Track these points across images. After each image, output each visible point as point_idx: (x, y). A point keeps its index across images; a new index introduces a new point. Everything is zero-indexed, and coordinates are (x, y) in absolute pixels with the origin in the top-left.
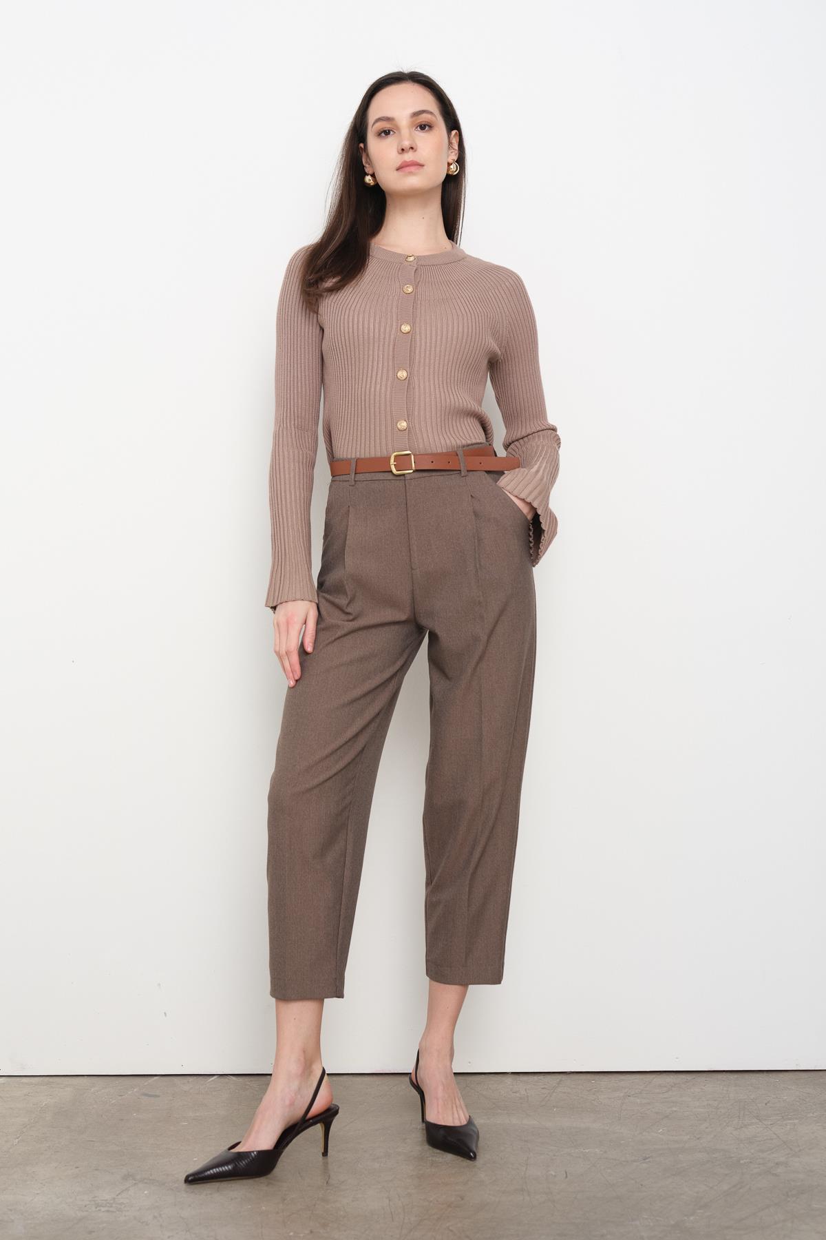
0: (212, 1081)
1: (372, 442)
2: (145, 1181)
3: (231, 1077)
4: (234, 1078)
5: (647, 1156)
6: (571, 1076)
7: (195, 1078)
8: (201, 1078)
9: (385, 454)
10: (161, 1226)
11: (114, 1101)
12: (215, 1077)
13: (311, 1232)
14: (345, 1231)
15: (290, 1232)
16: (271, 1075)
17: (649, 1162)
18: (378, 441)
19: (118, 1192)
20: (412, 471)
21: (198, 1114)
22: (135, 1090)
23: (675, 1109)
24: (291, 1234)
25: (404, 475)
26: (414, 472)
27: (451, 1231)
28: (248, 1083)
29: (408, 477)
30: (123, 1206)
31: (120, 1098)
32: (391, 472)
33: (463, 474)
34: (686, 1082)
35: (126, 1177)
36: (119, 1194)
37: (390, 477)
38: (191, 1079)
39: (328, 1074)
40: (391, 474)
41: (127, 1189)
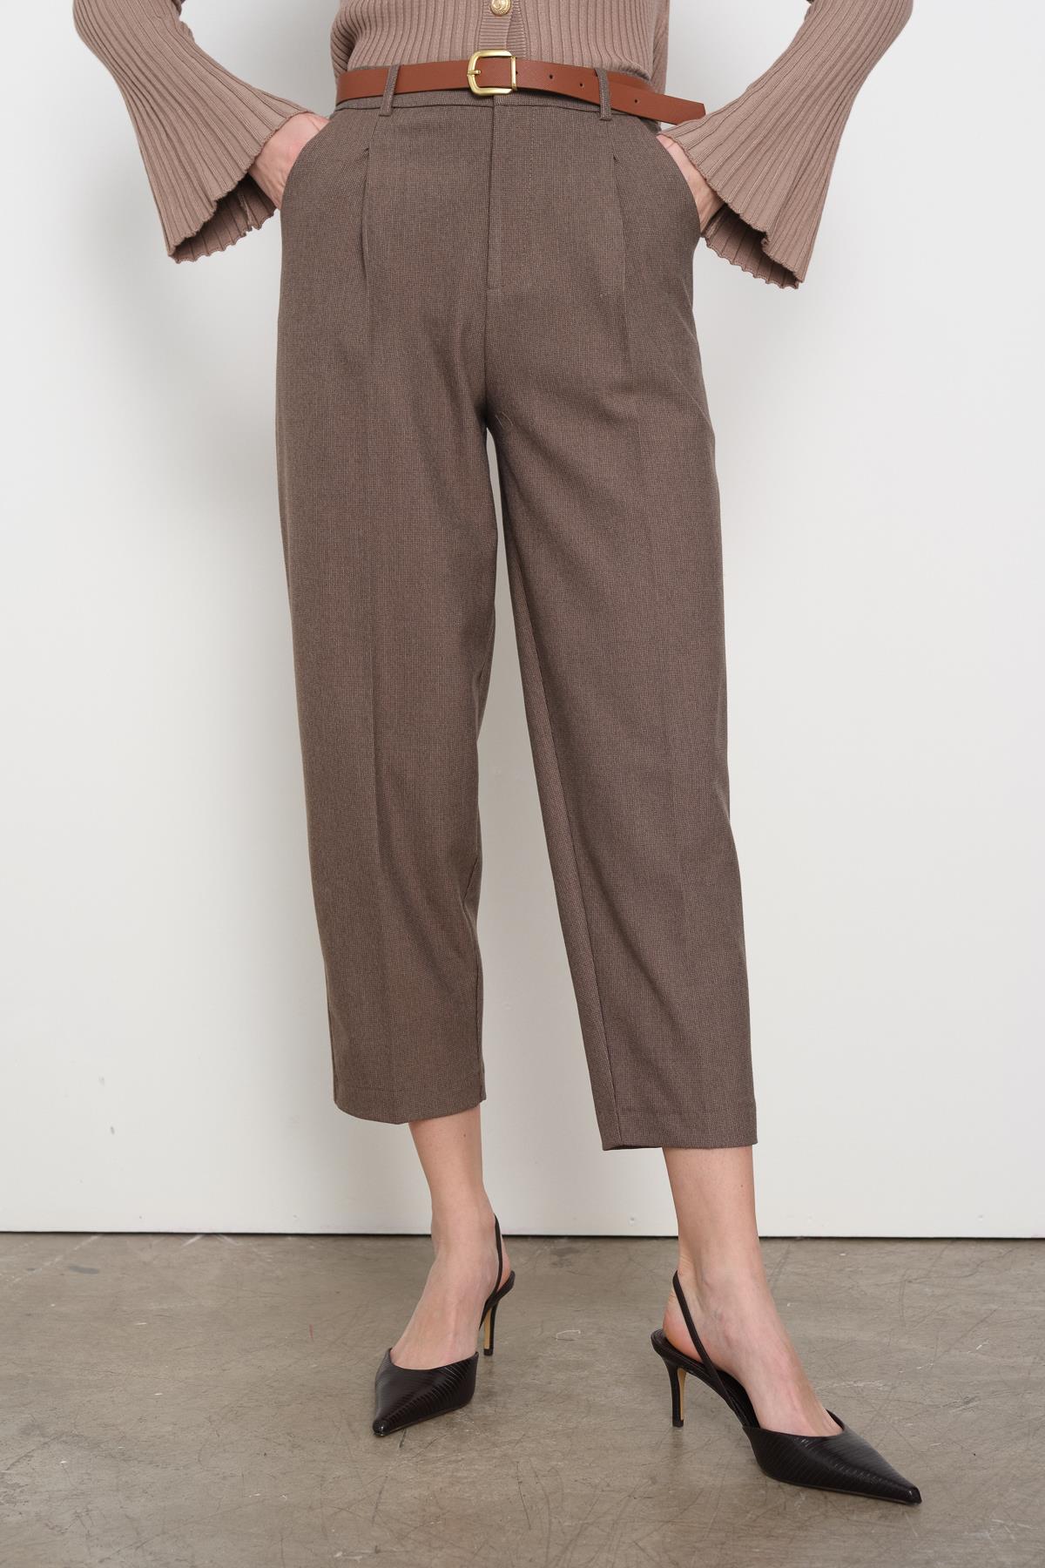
0: (193, 1244)
1: (437, 36)
2: (64, 1438)
3: (226, 1238)
4: (229, 1240)
5: (970, 1396)
6: (804, 1244)
7: (163, 1238)
8: (172, 1239)
9: (458, 56)
10: (88, 1535)
11: (17, 1280)
12: (198, 1238)
13: (377, 1551)
14: (441, 1548)
15: (336, 1552)
16: (429, 1236)
17: (977, 1407)
18: (448, 33)
19: (11, 1462)
20: (507, 91)
21: (165, 1307)
22: (57, 1260)
23: (994, 1307)
24: (339, 1554)
25: (491, 96)
26: (514, 92)
27: (643, 1550)
28: (255, 1250)
29: (499, 100)
30: (18, 1490)
31: (30, 1273)
32: (469, 89)
33: (604, 113)
34: (999, 1257)
35: (26, 1431)
36: (13, 1464)
37: (464, 98)
38: (155, 1241)
39: (504, 1236)
40: (466, 93)
41: (28, 1456)
